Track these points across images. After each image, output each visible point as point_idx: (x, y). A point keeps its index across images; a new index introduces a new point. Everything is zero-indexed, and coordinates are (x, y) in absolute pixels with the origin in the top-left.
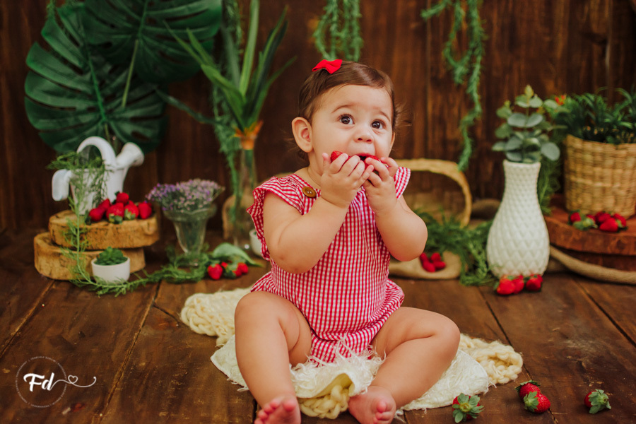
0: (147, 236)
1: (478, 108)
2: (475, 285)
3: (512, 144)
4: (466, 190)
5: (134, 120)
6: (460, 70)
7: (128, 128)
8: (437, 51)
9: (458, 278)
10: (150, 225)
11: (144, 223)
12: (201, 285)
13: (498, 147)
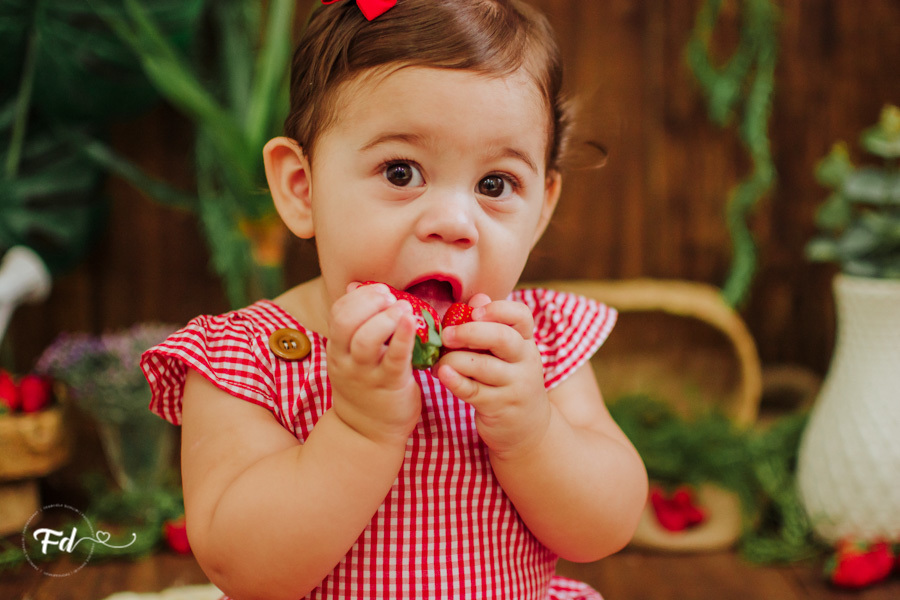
0: (34, 453)
1: (764, 173)
2: (778, 563)
3: (857, 241)
4: (746, 348)
5: (35, 204)
6: (723, 92)
7: (21, 221)
8: (672, 52)
9: (735, 548)
10: (43, 428)
11: (27, 425)
12: (147, 568)
13: (820, 250)
